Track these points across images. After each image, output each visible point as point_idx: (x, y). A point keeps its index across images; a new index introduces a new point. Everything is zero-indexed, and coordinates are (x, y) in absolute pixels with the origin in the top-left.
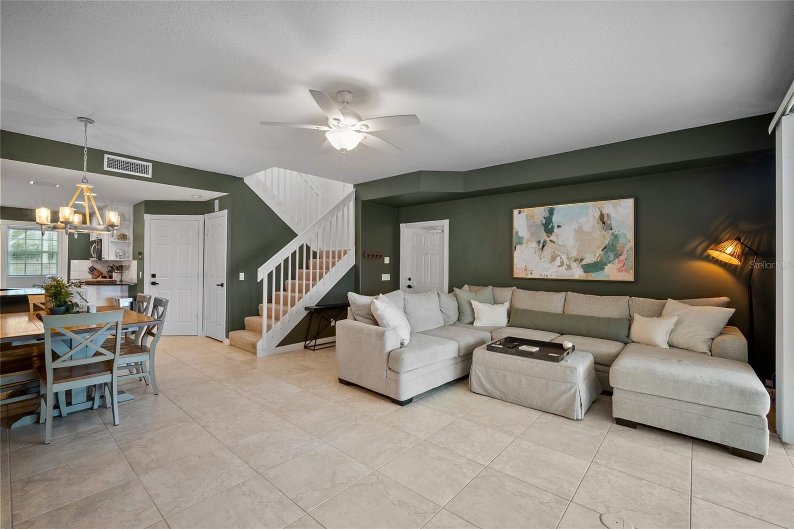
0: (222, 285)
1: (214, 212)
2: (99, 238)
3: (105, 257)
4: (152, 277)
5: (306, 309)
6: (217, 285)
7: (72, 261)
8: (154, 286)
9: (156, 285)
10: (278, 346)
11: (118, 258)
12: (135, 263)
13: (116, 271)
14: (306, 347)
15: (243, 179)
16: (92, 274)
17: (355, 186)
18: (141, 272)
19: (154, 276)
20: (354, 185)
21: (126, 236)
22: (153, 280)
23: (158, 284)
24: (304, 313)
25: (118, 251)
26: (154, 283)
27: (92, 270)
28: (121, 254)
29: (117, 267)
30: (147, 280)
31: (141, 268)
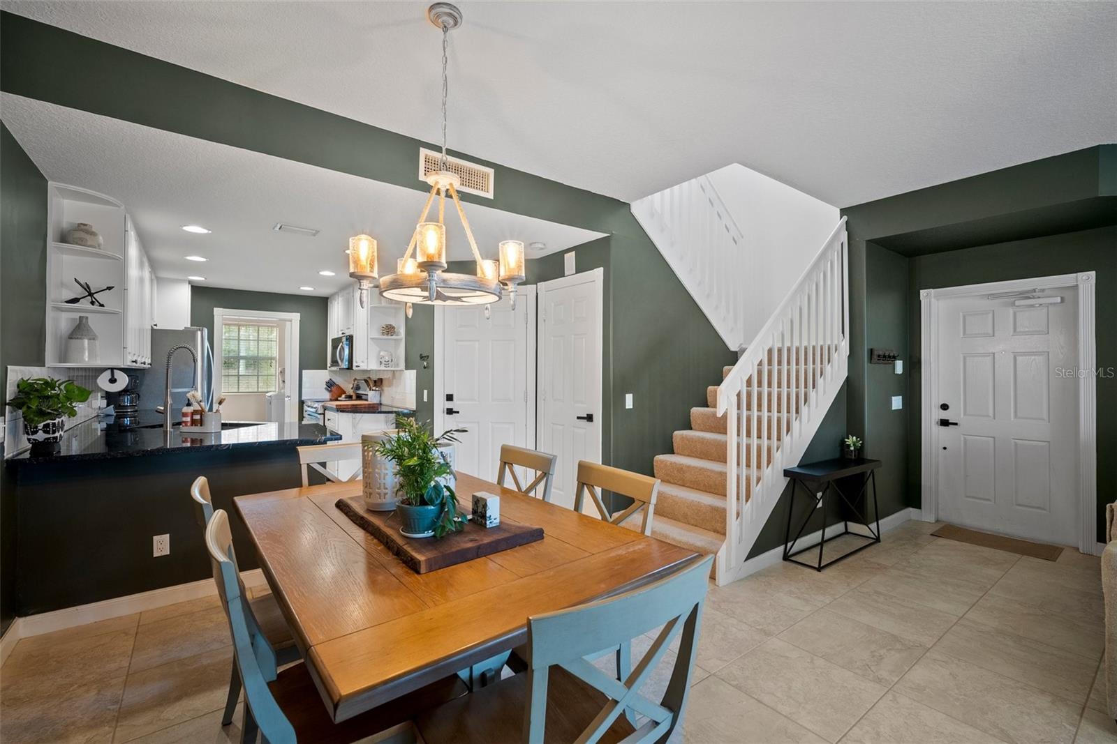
0: (590, 418)
1: (564, 276)
2: (347, 334)
3: (361, 364)
4: (447, 400)
5: (787, 473)
6: (578, 418)
7: (303, 371)
8: (451, 416)
9: (454, 414)
10: (748, 558)
11: (383, 365)
12: (411, 377)
13: (374, 388)
14: (786, 557)
15: (627, 205)
16: (330, 391)
17: (844, 212)
18: (426, 392)
19: (450, 398)
20: (841, 210)
21: (394, 328)
22: (449, 405)
23: (458, 412)
24: (783, 483)
25: (382, 353)
26: (450, 411)
27: (330, 385)
28: (387, 359)
29: (375, 381)
30: (440, 404)
31: (426, 382)
